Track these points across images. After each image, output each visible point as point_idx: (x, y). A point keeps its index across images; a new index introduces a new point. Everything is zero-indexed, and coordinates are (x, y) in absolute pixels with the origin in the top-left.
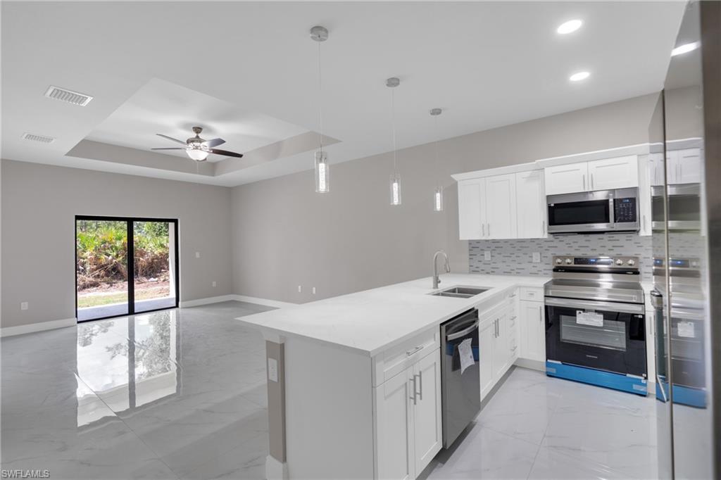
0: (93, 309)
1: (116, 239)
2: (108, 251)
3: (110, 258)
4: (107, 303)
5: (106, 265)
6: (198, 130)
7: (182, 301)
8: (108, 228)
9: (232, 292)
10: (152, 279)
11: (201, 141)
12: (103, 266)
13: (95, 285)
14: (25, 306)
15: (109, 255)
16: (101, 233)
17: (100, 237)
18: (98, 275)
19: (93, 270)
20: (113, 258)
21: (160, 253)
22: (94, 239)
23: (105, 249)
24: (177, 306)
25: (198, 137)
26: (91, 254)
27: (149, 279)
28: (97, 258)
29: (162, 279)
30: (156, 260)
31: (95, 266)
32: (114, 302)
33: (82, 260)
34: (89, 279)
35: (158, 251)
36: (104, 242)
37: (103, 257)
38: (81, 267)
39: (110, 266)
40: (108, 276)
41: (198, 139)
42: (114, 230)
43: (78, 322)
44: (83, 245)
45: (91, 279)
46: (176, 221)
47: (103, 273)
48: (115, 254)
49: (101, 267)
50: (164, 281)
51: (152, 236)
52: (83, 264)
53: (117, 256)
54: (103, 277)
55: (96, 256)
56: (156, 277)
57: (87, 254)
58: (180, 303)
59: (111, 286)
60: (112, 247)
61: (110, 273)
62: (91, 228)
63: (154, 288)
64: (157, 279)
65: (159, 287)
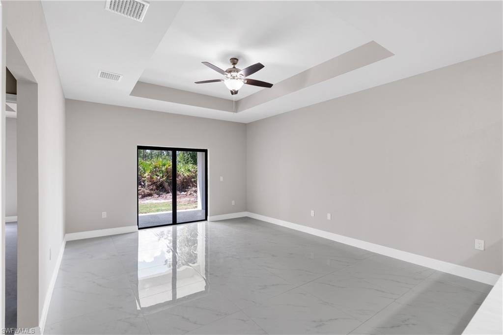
0: (149, 215)
1: (162, 166)
2: (158, 174)
3: (159, 178)
4: (158, 211)
5: (156, 182)
6: (234, 61)
7: (210, 216)
8: (157, 159)
9: (246, 210)
10: (183, 193)
11: (238, 71)
12: (155, 183)
13: (150, 195)
14: (104, 215)
15: (158, 176)
16: (154, 161)
17: (153, 164)
18: (152, 189)
19: (149, 186)
20: (160, 178)
21: (188, 176)
22: (150, 165)
23: (156, 172)
24: (206, 219)
25: (234, 67)
26: (148, 175)
27: (181, 193)
28: (151, 178)
29: (189, 193)
30: (185, 180)
31: (150, 183)
32: (162, 210)
33: (143, 179)
34: (147, 191)
35: (186, 174)
36: (155, 167)
37: (155, 177)
38: (142, 183)
39: (158, 183)
40: (157, 190)
41: (235, 70)
42: (161, 160)
43: (139, 229)
44: (144, 169)
45: (148, 191)
46: (206, 151)
47: (154, 187)
48: (161, 175)
49: (154, 183)
50: (190, 194)
51: (183, 164)
52: (144, 181)
53: (163, 177)
54: (154, 190)
55: (151, 177)
56: (185, 191)
57: (146, 175)
58: (208, 217)
59: (159, 196)
60: (160, 171)
61: (159, 188)
62: (148, 158)
63: (184, 199)
64: (186, 193)
65: (187, 199)
